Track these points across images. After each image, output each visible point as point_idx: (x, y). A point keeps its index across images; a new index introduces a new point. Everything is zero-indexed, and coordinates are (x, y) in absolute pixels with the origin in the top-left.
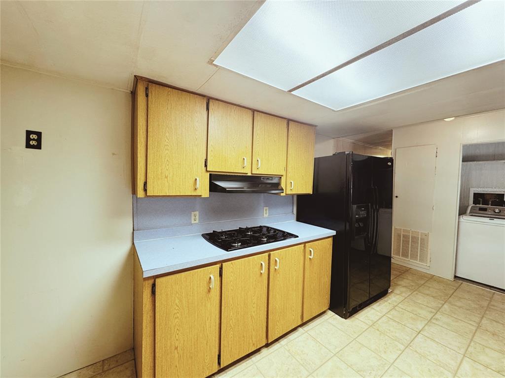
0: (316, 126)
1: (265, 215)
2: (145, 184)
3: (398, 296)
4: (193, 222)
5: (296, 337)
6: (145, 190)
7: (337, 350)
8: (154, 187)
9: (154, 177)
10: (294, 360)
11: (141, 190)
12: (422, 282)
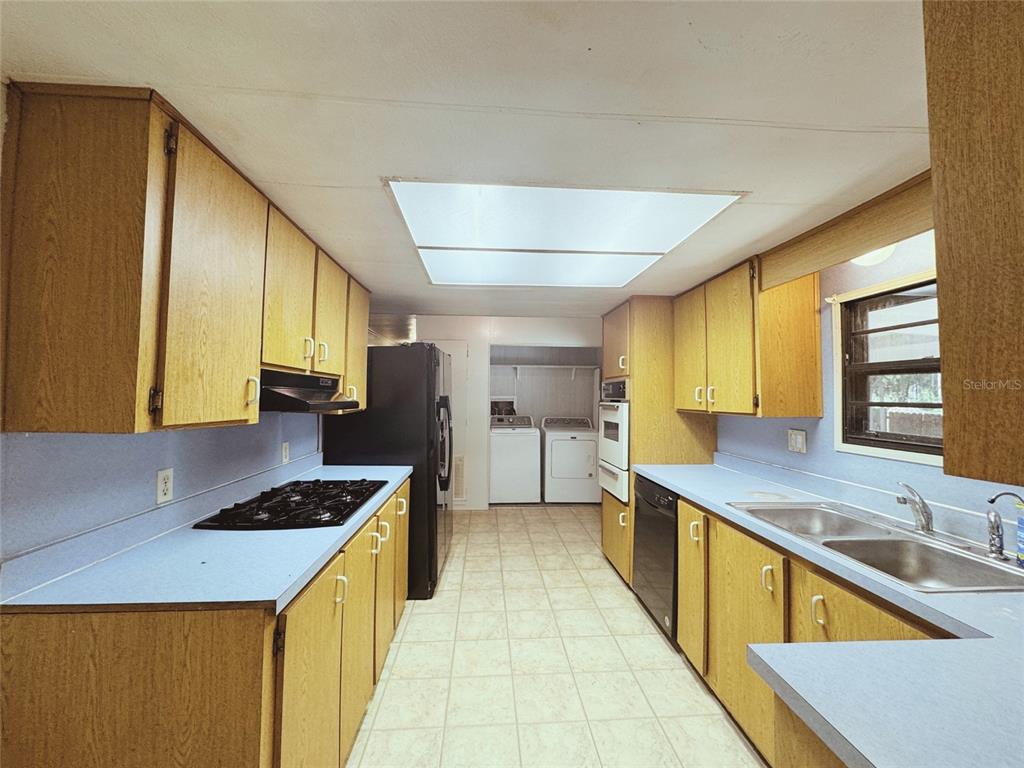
0: (370, 292)
1: (284, 460)
2: (157, 392)
3: (459, 546)
4: (161, 499)
5: (393, 657)
6: (156, 412)
7: (453, 634)
8: (177, 402)
9: (178, 374)
10: (419, 681)
11: (142, 412)
12: (467, 521)
